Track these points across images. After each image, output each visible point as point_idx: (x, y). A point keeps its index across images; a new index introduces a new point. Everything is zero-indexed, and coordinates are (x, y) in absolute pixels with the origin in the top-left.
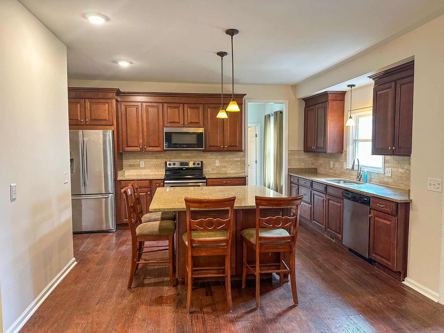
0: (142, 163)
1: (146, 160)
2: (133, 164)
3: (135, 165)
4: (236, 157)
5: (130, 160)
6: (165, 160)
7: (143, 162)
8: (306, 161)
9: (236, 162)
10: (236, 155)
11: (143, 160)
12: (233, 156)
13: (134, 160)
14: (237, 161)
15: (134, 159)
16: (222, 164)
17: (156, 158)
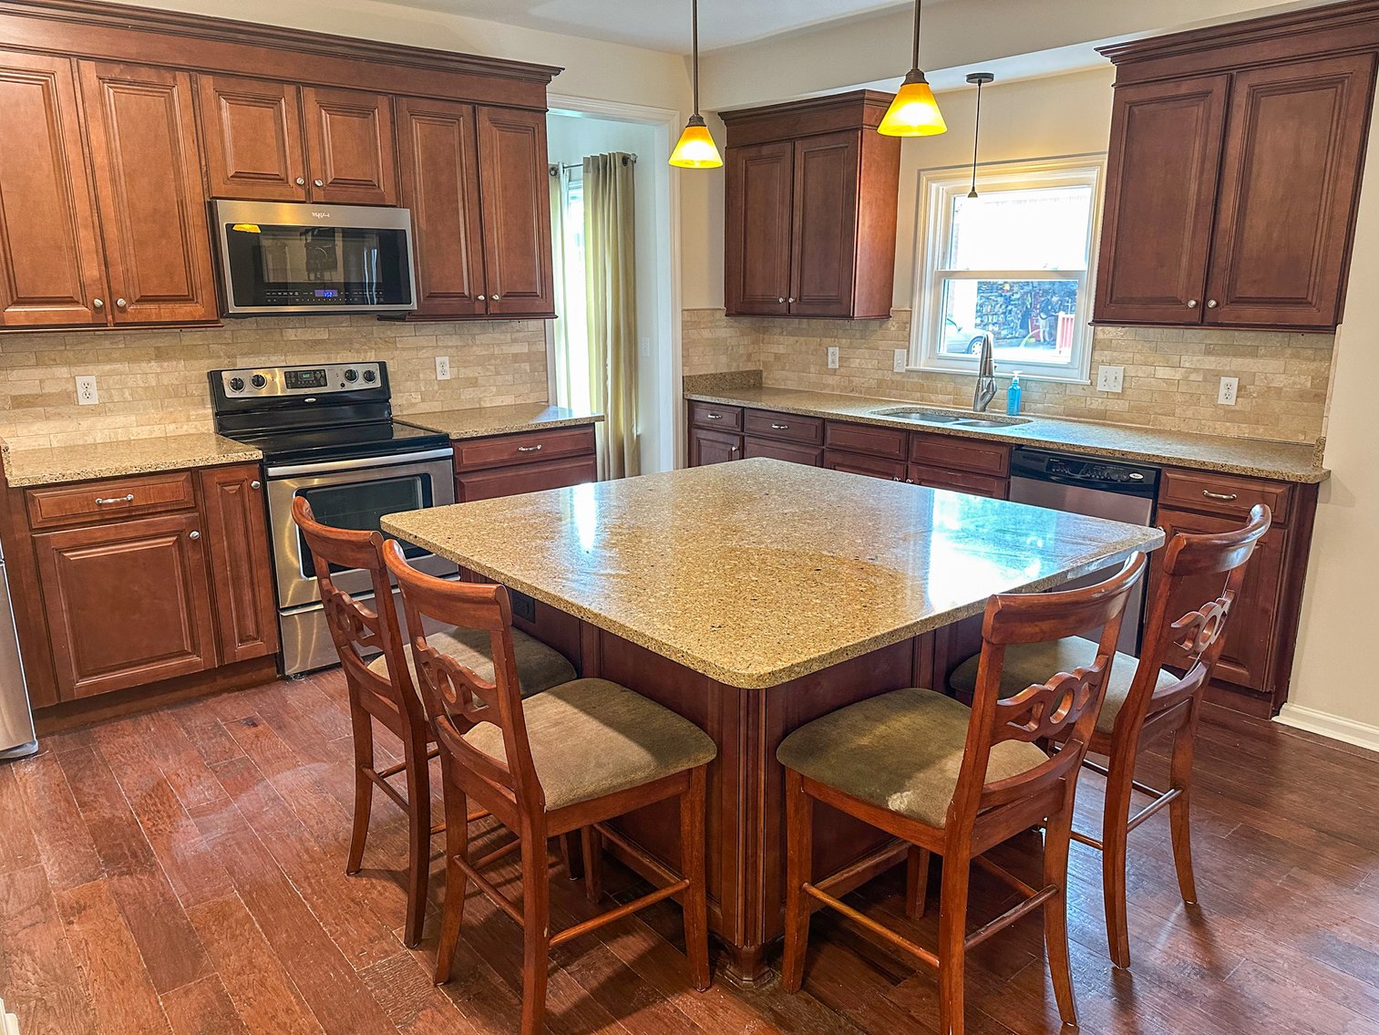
0: (87, 386)
1: (108, 367)
2: (37, 391)
3: (50, 395)
4: (514, 341)
5: (15, 374)
6: (207, 365)
7: (92, 380)
8: (732, 350)
9: (516, 362)
10: (512, 333)
11: (90, 367)
12: (502, 337)
13: (39, 373)
14: (515, 356)
15: (39, 364)
16: (462, 370)
17: (160, 355)
